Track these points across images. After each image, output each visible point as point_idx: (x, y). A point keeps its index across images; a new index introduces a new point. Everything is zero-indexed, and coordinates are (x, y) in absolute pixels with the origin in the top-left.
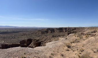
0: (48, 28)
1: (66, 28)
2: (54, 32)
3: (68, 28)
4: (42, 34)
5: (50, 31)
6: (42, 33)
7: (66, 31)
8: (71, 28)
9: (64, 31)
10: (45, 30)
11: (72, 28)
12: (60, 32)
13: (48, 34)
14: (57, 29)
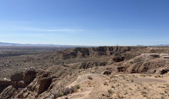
0: (76, 48)
1: (111, 48)
2: (88, 55)
3: (115, 47)
4: (65, 59)
5: (79, 53)
6: (63, 56)
7: (111, 54)
8: (121, 47)
9: (108, 52)
10: (71, 51)
11: (123, 47)
12: (101, 54)
13: (77, 58)
14: (94, 49)
